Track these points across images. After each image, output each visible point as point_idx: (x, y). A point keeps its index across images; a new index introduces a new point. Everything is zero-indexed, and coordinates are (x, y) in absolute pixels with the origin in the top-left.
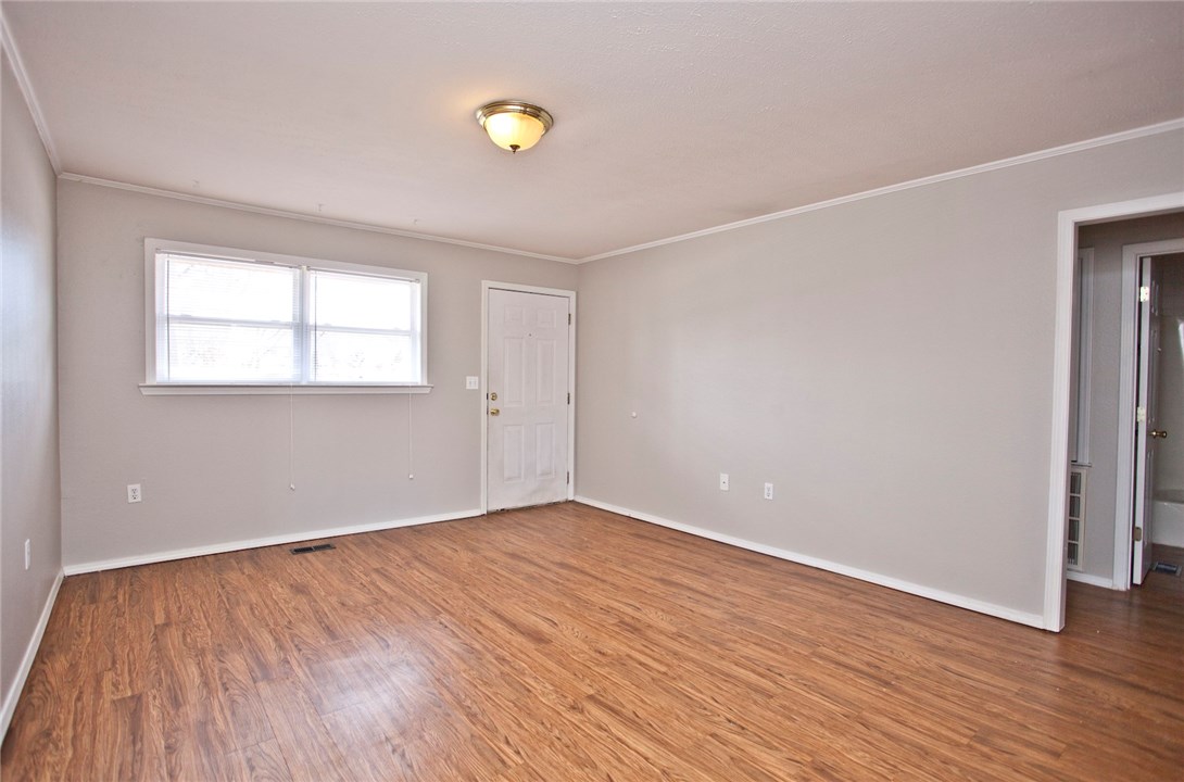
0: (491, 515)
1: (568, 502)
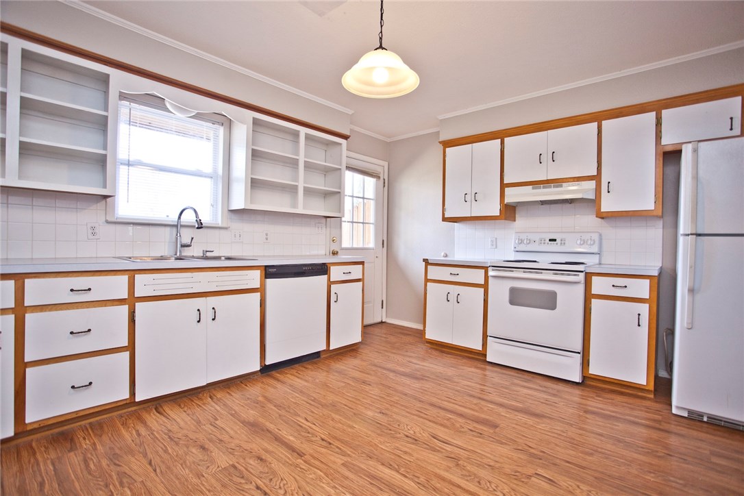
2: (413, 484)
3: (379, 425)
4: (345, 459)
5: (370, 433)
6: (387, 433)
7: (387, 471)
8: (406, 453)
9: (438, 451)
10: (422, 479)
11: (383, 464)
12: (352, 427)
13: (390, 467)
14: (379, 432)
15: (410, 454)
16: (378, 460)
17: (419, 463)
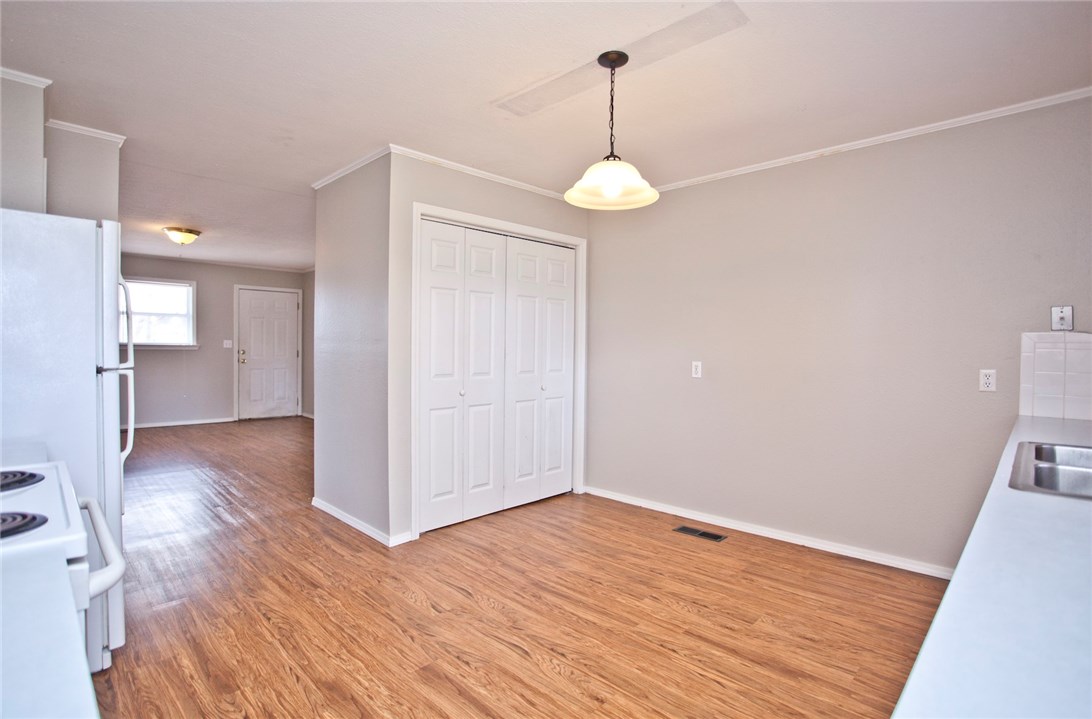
0: (241, 421)
1: (297, 416)
2: (566, 608)
3: (603, 673)
4: (635, 629)
5: (615, 660)
6: (591, 659)
7: (590, 618)
8: (568, 634)
9: (528, 636)
10: (556, 611)
11: (595, 623)
12: (640, 669)
13: (587, 622)
14: (602, 662)
15: (563, 633)
16: (600, 627)
17: (555, 624)
